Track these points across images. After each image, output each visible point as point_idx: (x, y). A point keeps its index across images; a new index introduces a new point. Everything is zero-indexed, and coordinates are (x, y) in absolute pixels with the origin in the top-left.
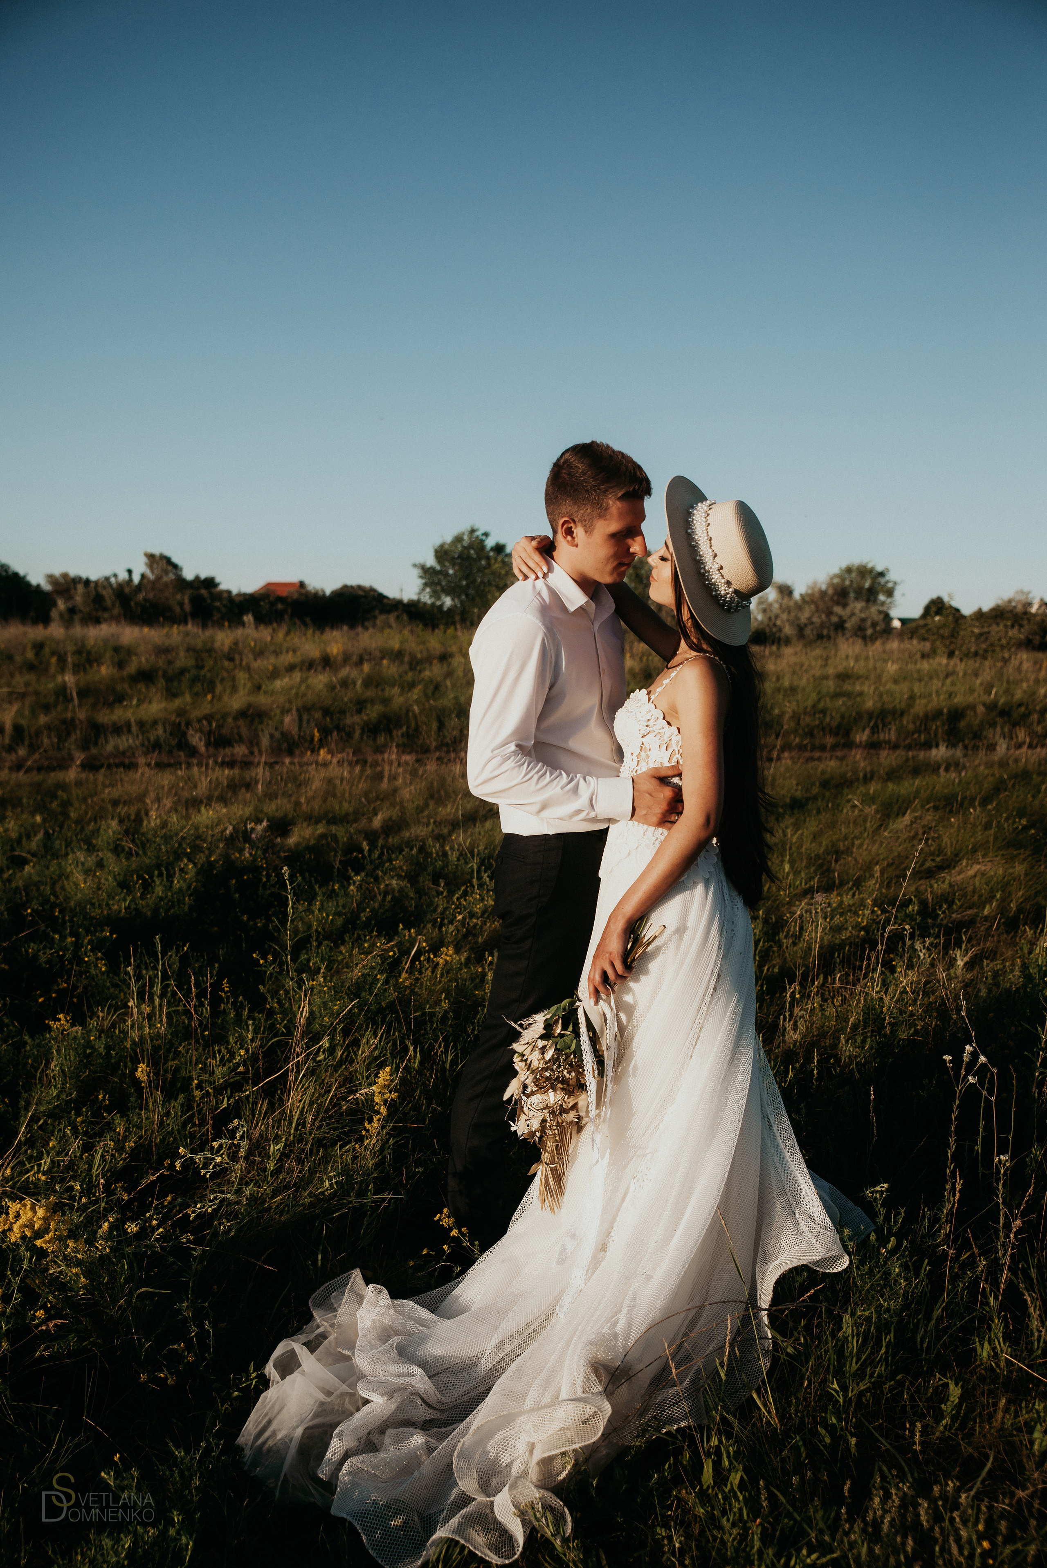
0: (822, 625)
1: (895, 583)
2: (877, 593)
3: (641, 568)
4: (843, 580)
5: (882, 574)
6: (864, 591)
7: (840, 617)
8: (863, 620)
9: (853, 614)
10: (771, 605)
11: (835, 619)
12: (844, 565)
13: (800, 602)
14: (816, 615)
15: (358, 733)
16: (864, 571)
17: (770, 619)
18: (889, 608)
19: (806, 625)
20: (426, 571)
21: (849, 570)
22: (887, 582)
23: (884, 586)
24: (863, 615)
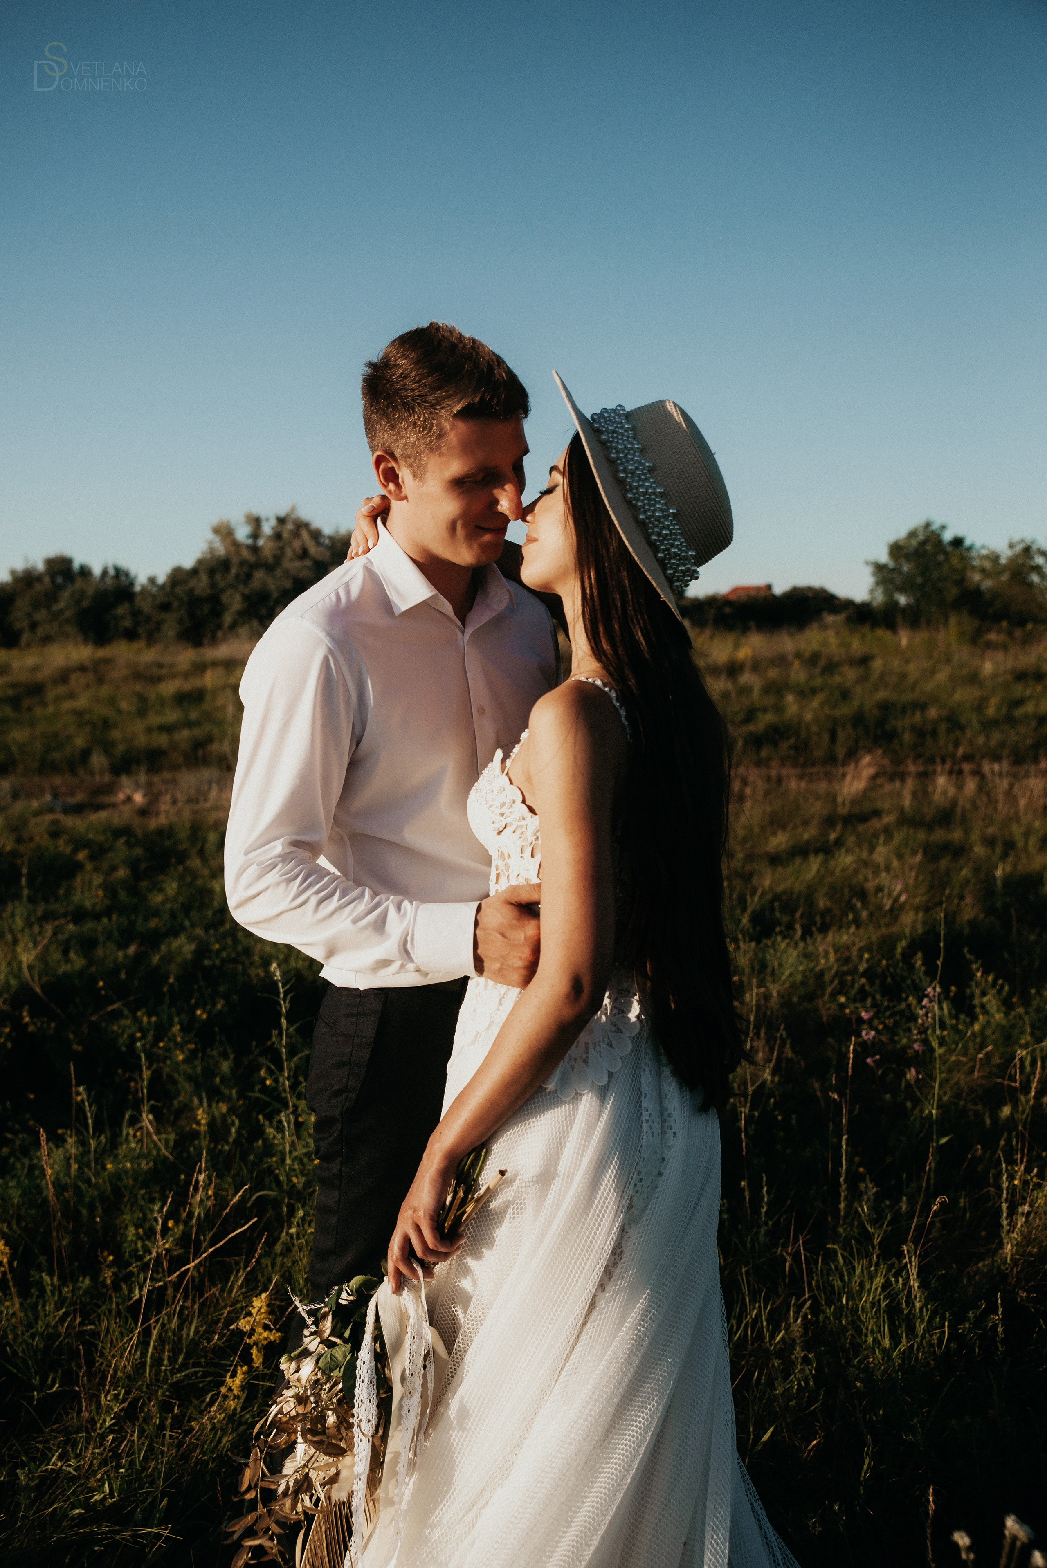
15: (740, 743)
20: (879, 569)
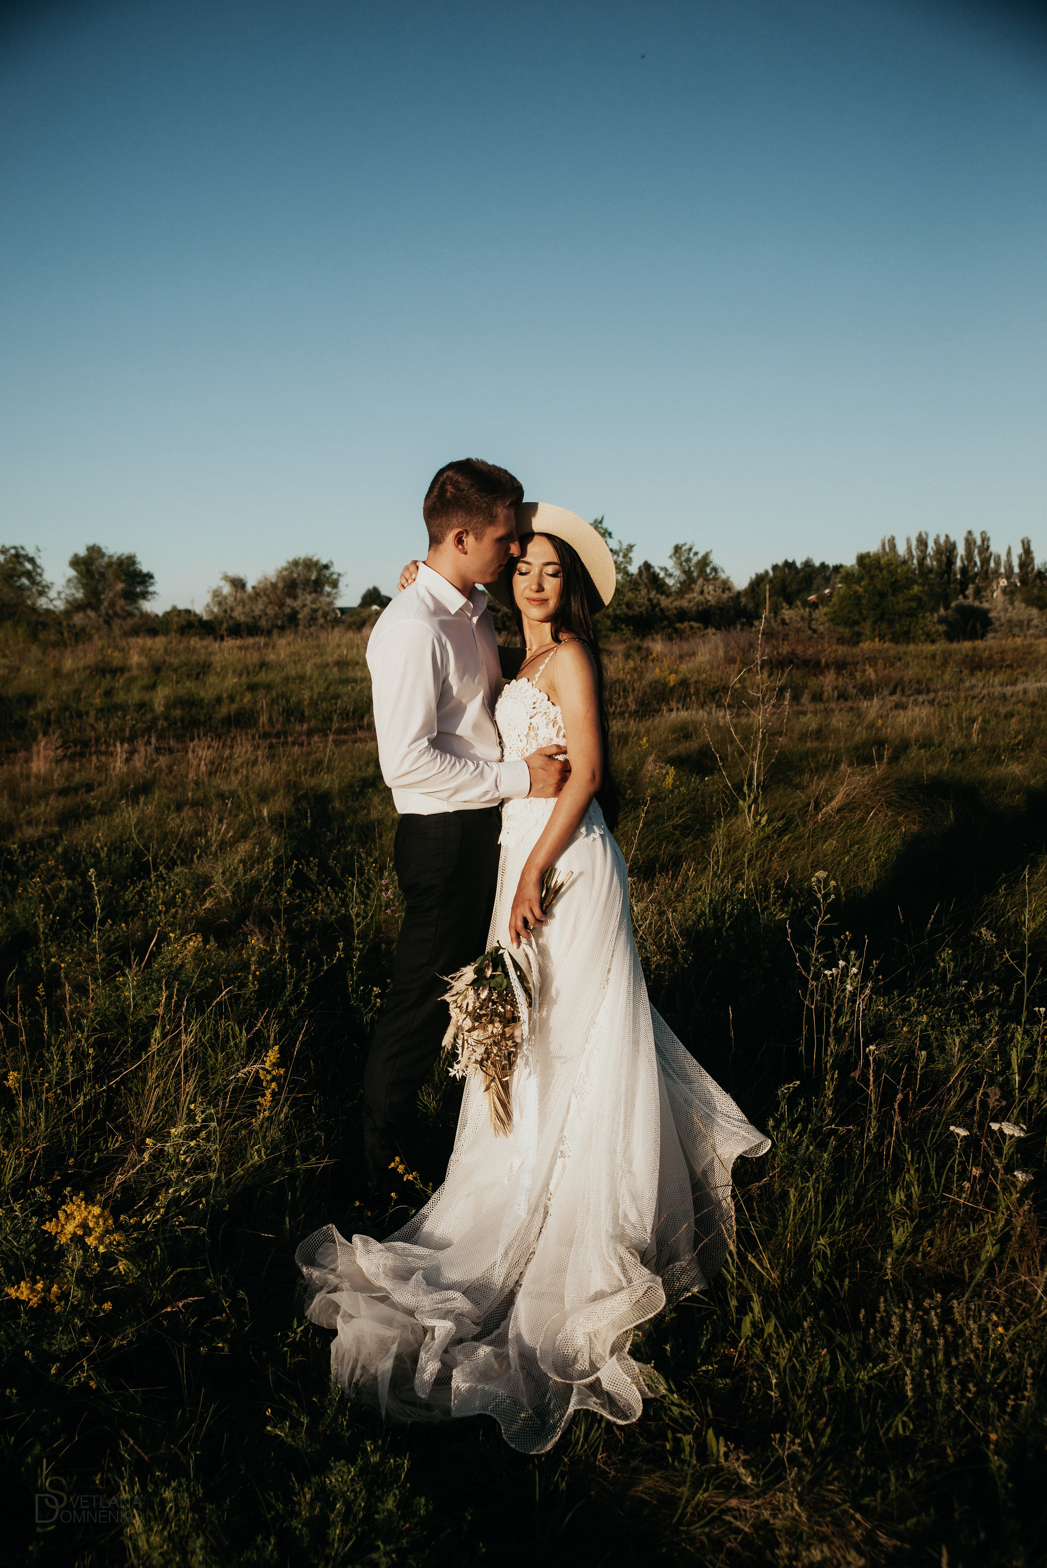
0: (276, 616)
1: (339, 575)
2: (324, 585)
3: (92, 564)
4: (292, 572)
5: (326, 567)
6: (311, 583)
7: (293, 609)
8: (315, 611)
9: (304, 606)
10: (226, 598)
11: (288, 610)
12: (291, 559)
13: (253, 594)
14: (270, 607)
16: (310, 564)
17: (225, 611)
18: (335, 598)
19: (260, 616)
21: (296, 563)
22: (332, 574)
23: (328, 578)
24: (314, 606)
